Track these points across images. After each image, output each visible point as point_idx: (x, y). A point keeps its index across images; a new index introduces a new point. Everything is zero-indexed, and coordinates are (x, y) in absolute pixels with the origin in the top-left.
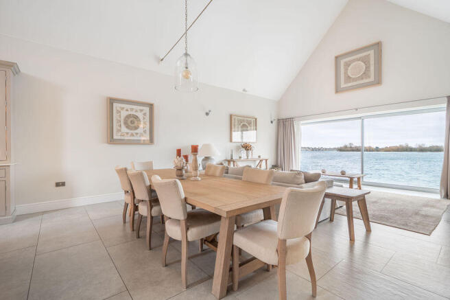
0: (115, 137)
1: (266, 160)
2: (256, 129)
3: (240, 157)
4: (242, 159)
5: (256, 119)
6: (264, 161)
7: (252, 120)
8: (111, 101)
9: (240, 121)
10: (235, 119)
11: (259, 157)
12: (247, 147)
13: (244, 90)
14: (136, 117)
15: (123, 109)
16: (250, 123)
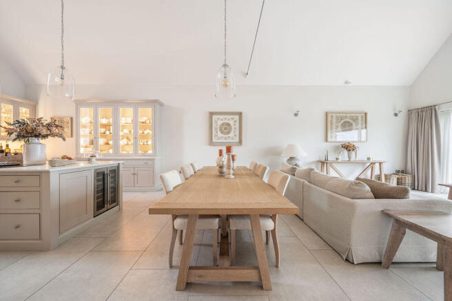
0: (214, 140)
1: (380, 163)
2: (366, 128)
3: (337, 159)
4: (340, 160)
5: (366, 114)
6: (377, 165)
7: (360, 116)
8: (211, 114)
9: (339, 119)
10: (332, 117)
11: (369, 159)
12: (348, 147)
13: (347, 82)
14: (228, 124)
15: (218, 119)
16: (355, 119)
